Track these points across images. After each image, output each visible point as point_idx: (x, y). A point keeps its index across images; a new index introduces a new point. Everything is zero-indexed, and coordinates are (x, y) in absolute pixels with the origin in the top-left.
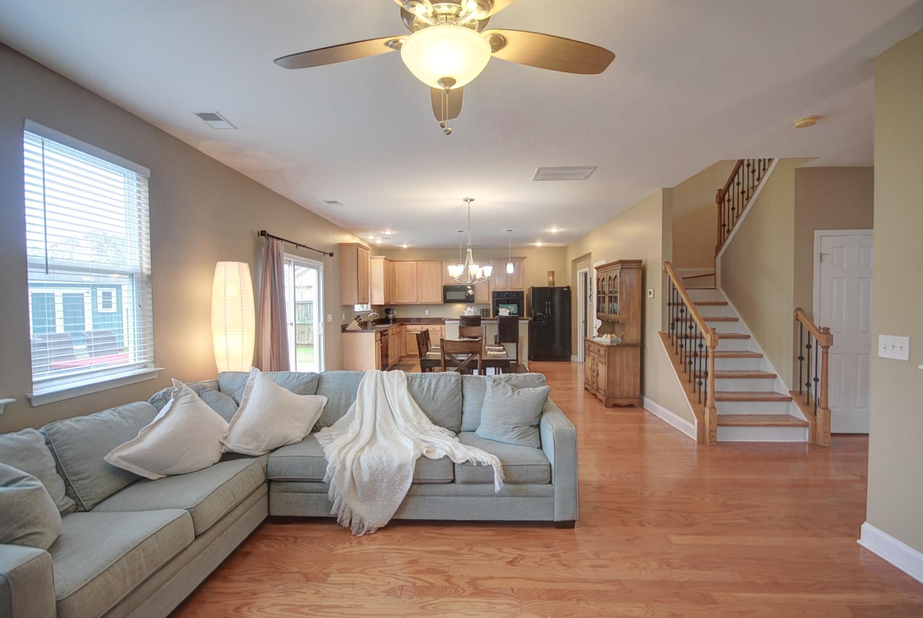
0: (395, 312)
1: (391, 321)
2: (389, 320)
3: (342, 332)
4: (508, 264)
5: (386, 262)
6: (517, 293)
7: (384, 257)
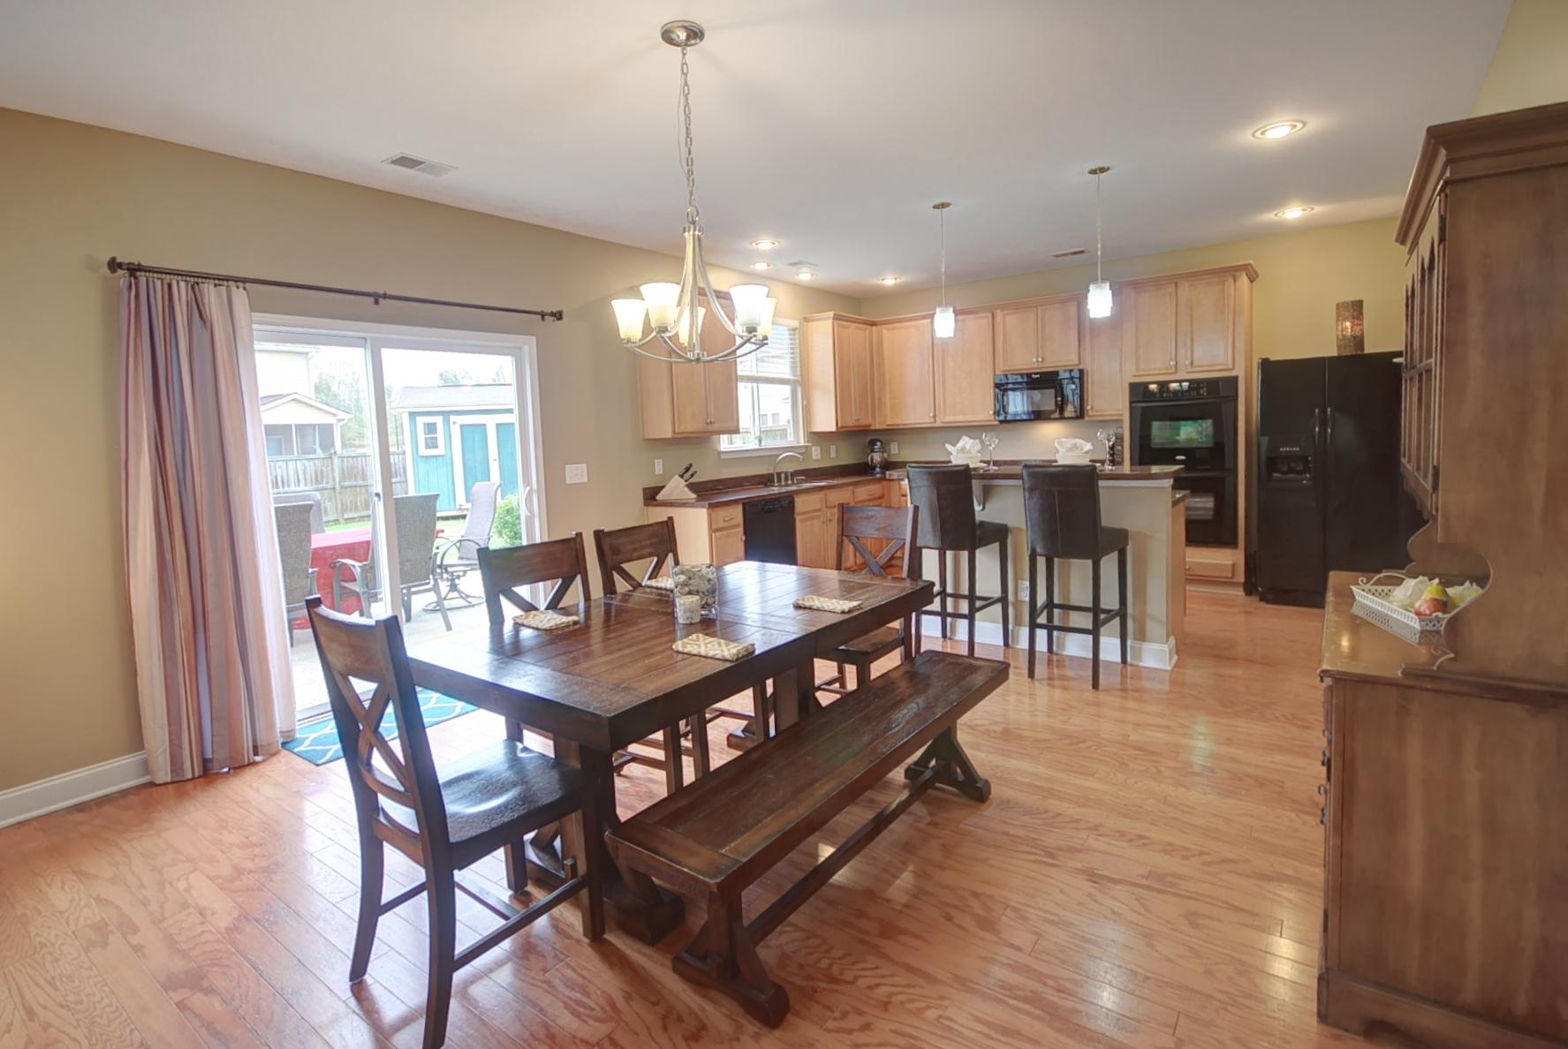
0: (894, 448)
1: (878, 470)
2: (873, 468)
3: (646, 504)
4: (1092, 287)
5: (839, 326)
6: (1213, 384)
7: (831, 314)
